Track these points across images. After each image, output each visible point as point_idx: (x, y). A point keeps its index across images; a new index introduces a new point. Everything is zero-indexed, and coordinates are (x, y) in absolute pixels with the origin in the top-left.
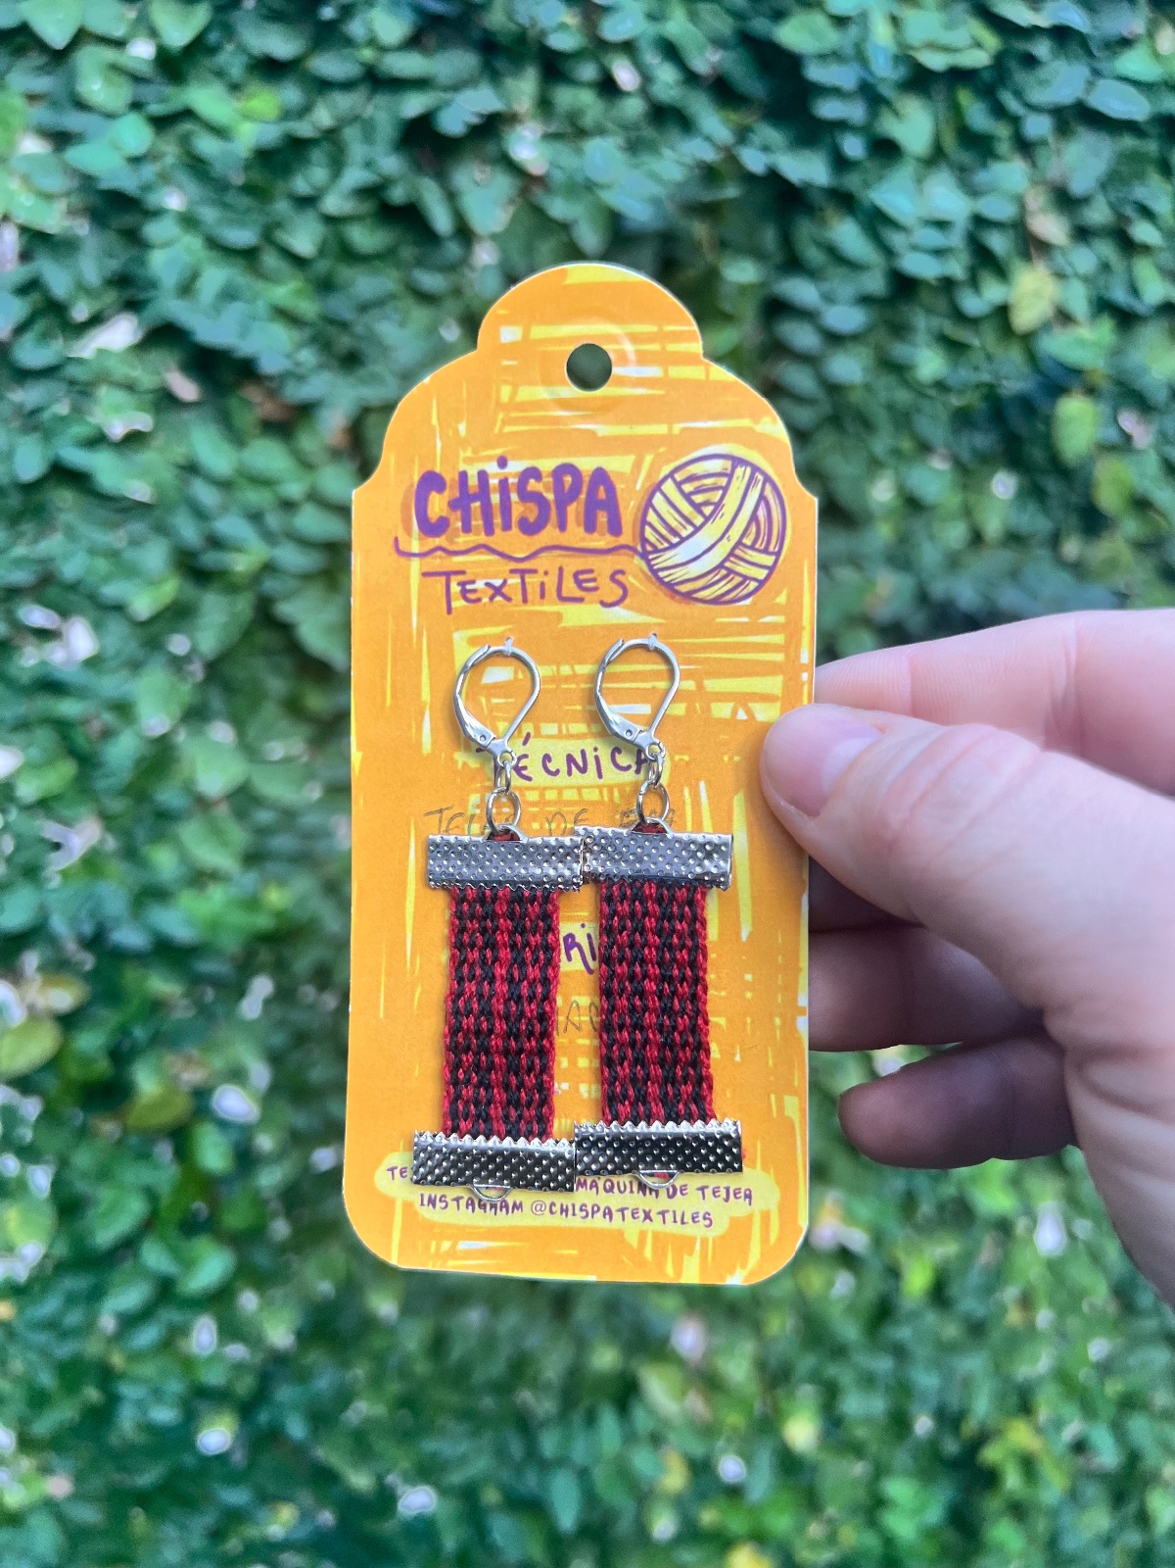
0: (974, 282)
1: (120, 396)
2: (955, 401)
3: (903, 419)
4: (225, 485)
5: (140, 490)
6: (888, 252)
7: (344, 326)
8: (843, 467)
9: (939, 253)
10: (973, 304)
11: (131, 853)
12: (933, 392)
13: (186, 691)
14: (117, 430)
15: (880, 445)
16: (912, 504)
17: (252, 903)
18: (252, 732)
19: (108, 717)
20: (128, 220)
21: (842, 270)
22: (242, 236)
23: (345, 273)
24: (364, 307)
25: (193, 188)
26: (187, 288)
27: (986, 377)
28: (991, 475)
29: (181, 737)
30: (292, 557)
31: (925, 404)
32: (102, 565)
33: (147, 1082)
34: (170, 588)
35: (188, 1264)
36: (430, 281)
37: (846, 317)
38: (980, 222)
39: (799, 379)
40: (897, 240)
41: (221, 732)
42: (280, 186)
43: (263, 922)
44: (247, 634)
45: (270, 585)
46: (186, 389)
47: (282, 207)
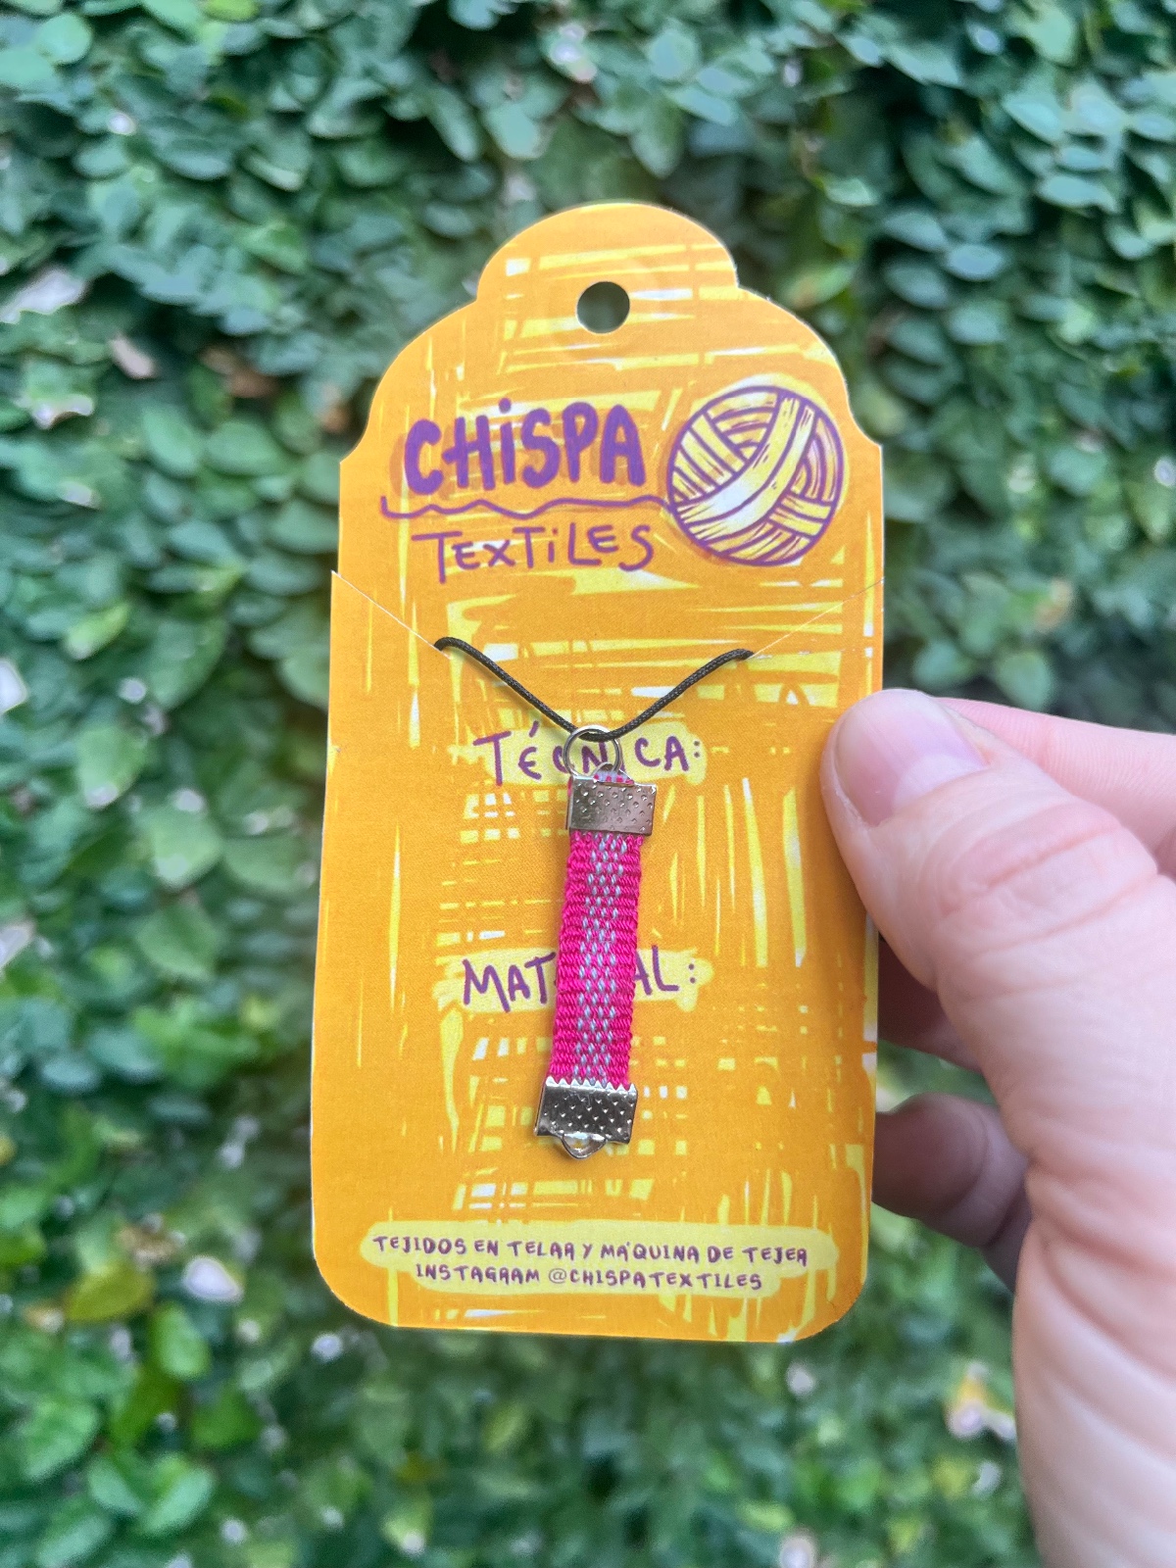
0: (1129, 219)
1: (51, 373)
2: (1109, 366)
3: (1044, 391)
4: (185, 482)
5: (78, 492)
6: (1028, 176)
7: (339, 278)
8: (974, 449)
9: (1090, 175)
10: (1128, 244)
11: (72, 963)
12: (1081, 355)
13: (140, 749)
14: (47, 414)
15: (1018, 422)
16: (1061, 496)
17: (229, 1024)
18: (226, 799)
19: (39, 787)
20: (60, 147)
21: (969, 200)
22: (208, 165)
23: (339, 211)
24: (363, 254)
25: (143, 106)
26: (135, 233)
27: (1147, 333)
28: (1154, 461)
29: (136, 806)
30: (272, 574)
31: (1074, 373)
32: (30, 589)
33: (95, 1259)
34: (117, 617)
35: (150, 1494)
36: (451, 221)
37: (977, 260)
38: (1138, 141)
39: (920, 340)
40: (1038, 161)
41: (188, 801)
42: (255, 102)
43: (243, 1047)
44: (217, 674)
45: (245, 611)
46: (137, 362)
47: (258, 128)
